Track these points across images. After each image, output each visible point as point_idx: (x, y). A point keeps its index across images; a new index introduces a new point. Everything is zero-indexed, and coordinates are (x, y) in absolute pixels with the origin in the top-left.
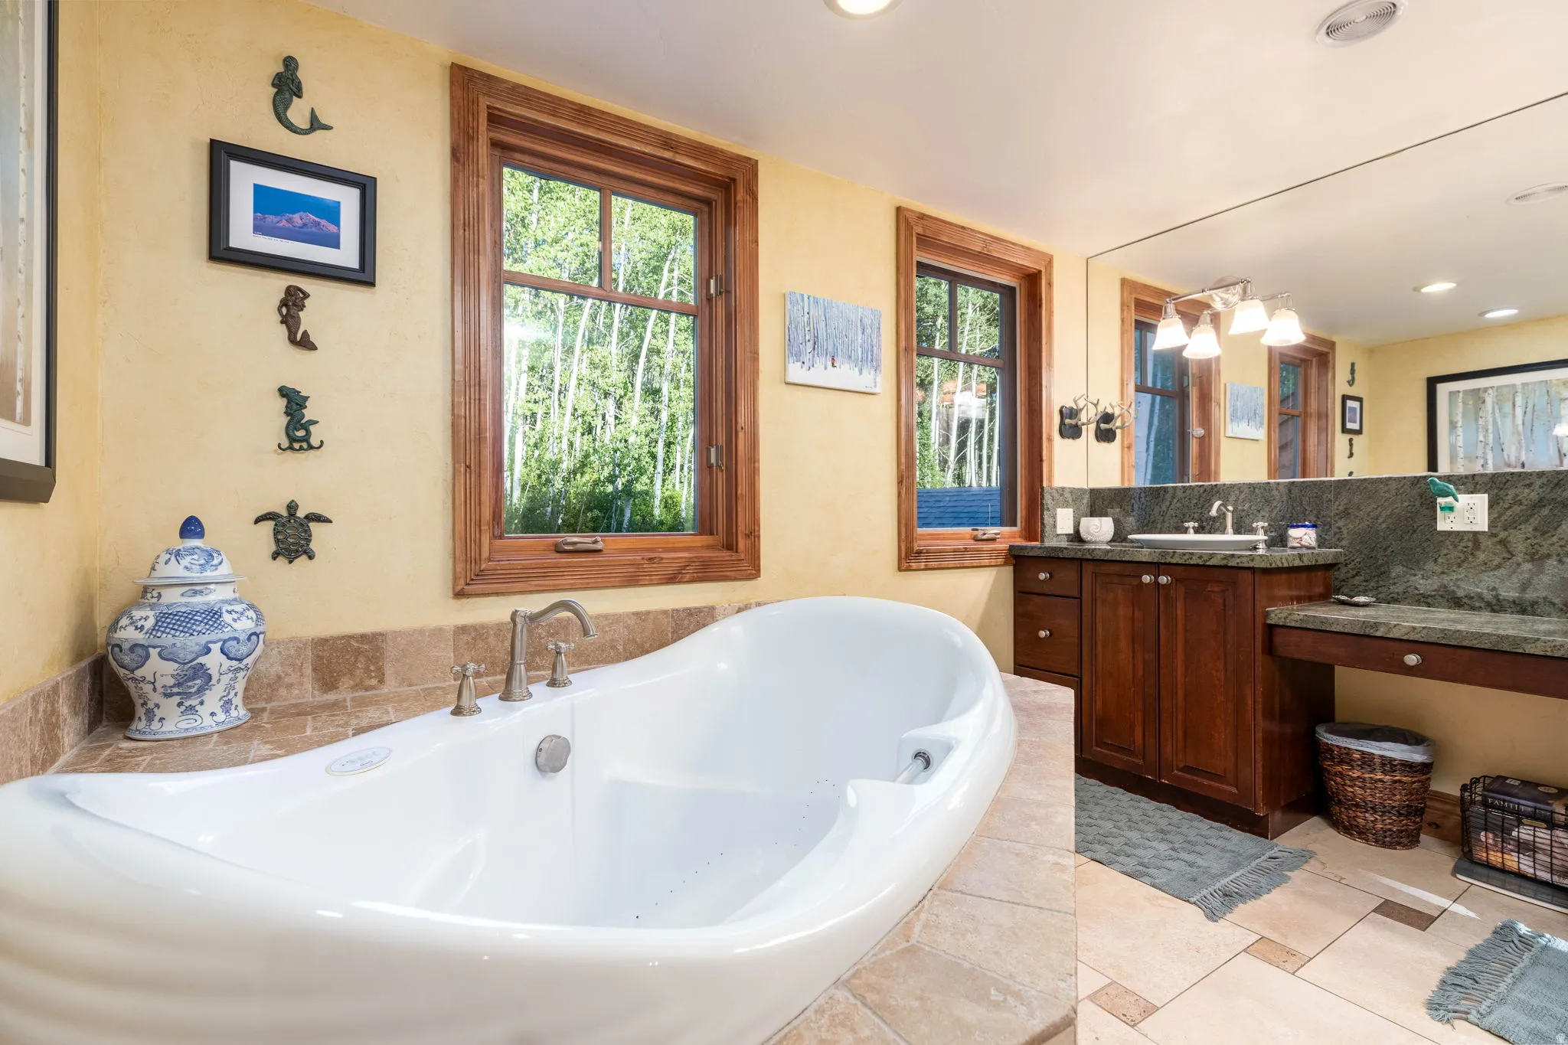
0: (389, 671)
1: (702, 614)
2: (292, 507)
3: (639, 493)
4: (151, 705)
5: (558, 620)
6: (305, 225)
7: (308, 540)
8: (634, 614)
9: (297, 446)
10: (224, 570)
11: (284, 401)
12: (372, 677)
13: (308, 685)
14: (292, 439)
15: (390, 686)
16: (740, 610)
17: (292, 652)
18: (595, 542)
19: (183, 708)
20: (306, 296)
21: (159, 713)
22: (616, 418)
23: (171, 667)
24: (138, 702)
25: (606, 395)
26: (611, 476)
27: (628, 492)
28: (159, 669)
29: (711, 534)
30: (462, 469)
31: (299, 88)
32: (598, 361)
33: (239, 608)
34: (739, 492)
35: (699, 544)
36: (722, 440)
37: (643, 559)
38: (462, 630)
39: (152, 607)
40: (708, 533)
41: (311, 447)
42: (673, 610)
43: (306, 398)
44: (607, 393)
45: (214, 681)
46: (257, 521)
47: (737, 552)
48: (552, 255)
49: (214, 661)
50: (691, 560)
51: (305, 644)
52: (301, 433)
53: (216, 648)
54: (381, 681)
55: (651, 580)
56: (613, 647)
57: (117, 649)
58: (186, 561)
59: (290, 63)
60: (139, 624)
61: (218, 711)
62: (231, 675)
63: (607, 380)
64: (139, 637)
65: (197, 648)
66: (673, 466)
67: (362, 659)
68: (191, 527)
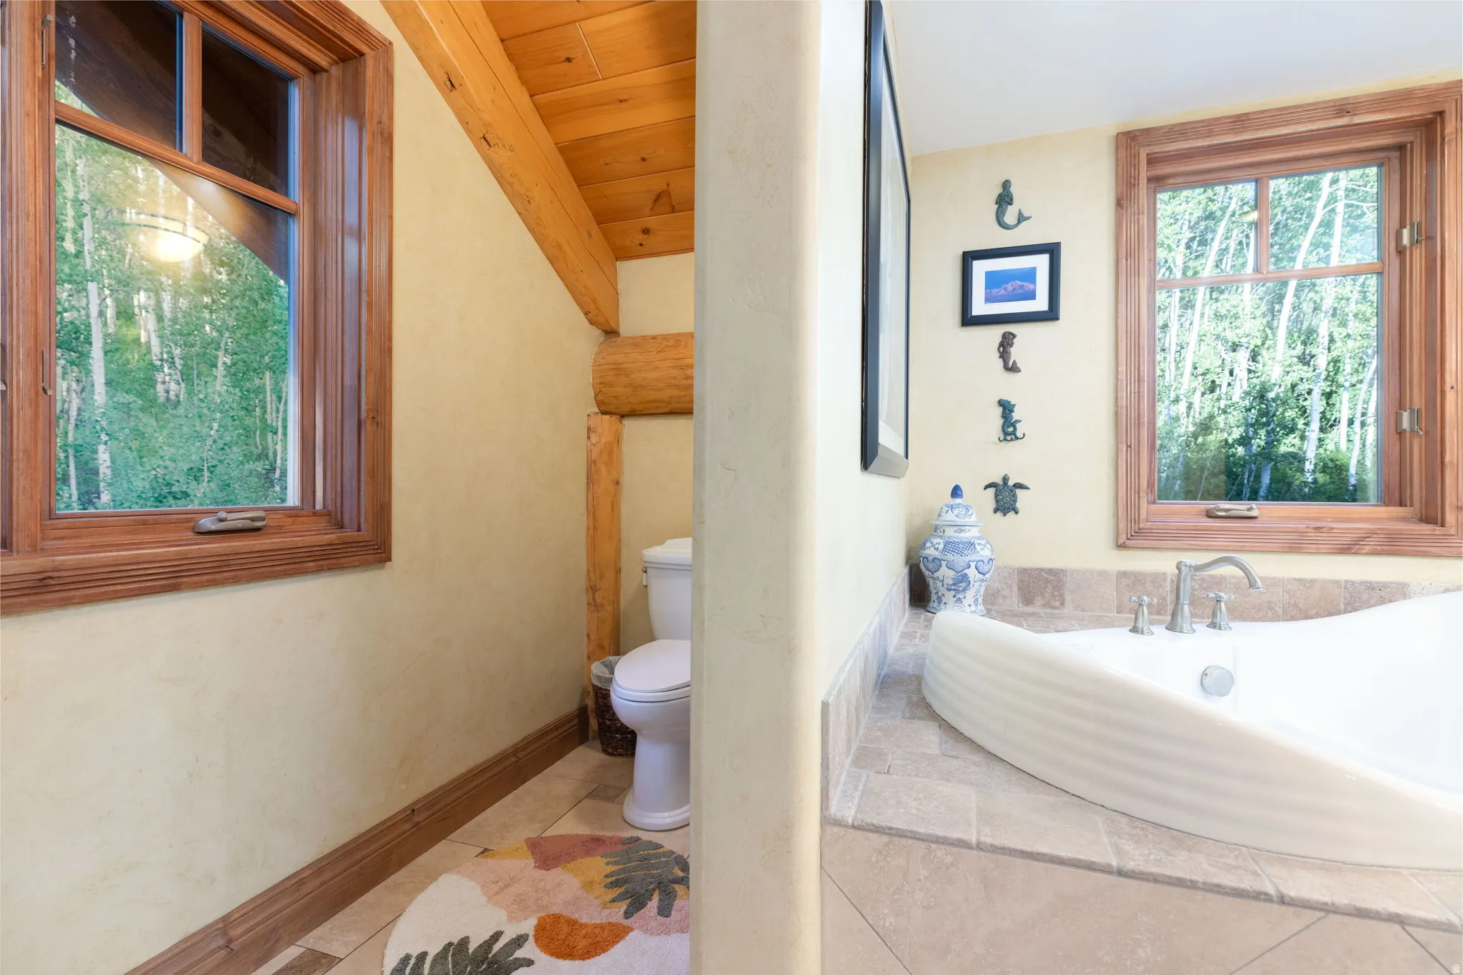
0: (1068, 597)
1: (1388, 590)
2: (1005, 479)
3: (1283, 455)
4: (940, 594)
5: (1211, 576)
6: (1014, 289)
7: (1015, 501)
8: (1295, 580)
9: (1009, 438)
10: (974, 518)
11: (1000, 409)
12: (1056, 600)
13: (1015, 600)
14: (1006, 434)
15: (1068, 609)
16: (1447, 590)
17: (1006, 575)
18: (1249, 509)
19: (955, 599)
20: (1014, 336)
21: (944, 600)
22: (1250, 371)
23: (951, 573)
24: (933, 592)
25: (1235, 347)
26: (1242, 437)
27: (1267, 454)
28: (945, 573)
29: (1401, 504)
30: (1125, 449)
31: (1011, 200)
32: (1226, 312)
33: (983, 542)
34: (1447, 459)
35: (1385, 516)
36: (1418, 401)
37: (1308, 527)
38: (1123, 574)
39: (941, 537)
40: (1398, 503)
41: (1017, 438)
42: (1346, 582)
43: (1014, 406)
44: (1237, 345)
45: (971, 585)
46: (986, 487)
47: (1443, 525)
48: (1169, 213)
49: (971, 573)
50: (1372, 533)
51: (1013, 571)
52: (1011, 429)
53: (973, 565)
54: (1062, 604)
55: (1318, 549)
56: (1270, 608)
57: (926, 560)
58: (956, 511)
59: (1006, 185)
60: (936, 546)
61: (972, 604)
62: (979, 583)
63: (1237, 331)
64: (937, 554)
65: (964, 564)
66: (1335, 421)
67: (1049, 585)
68: (956, 492)
